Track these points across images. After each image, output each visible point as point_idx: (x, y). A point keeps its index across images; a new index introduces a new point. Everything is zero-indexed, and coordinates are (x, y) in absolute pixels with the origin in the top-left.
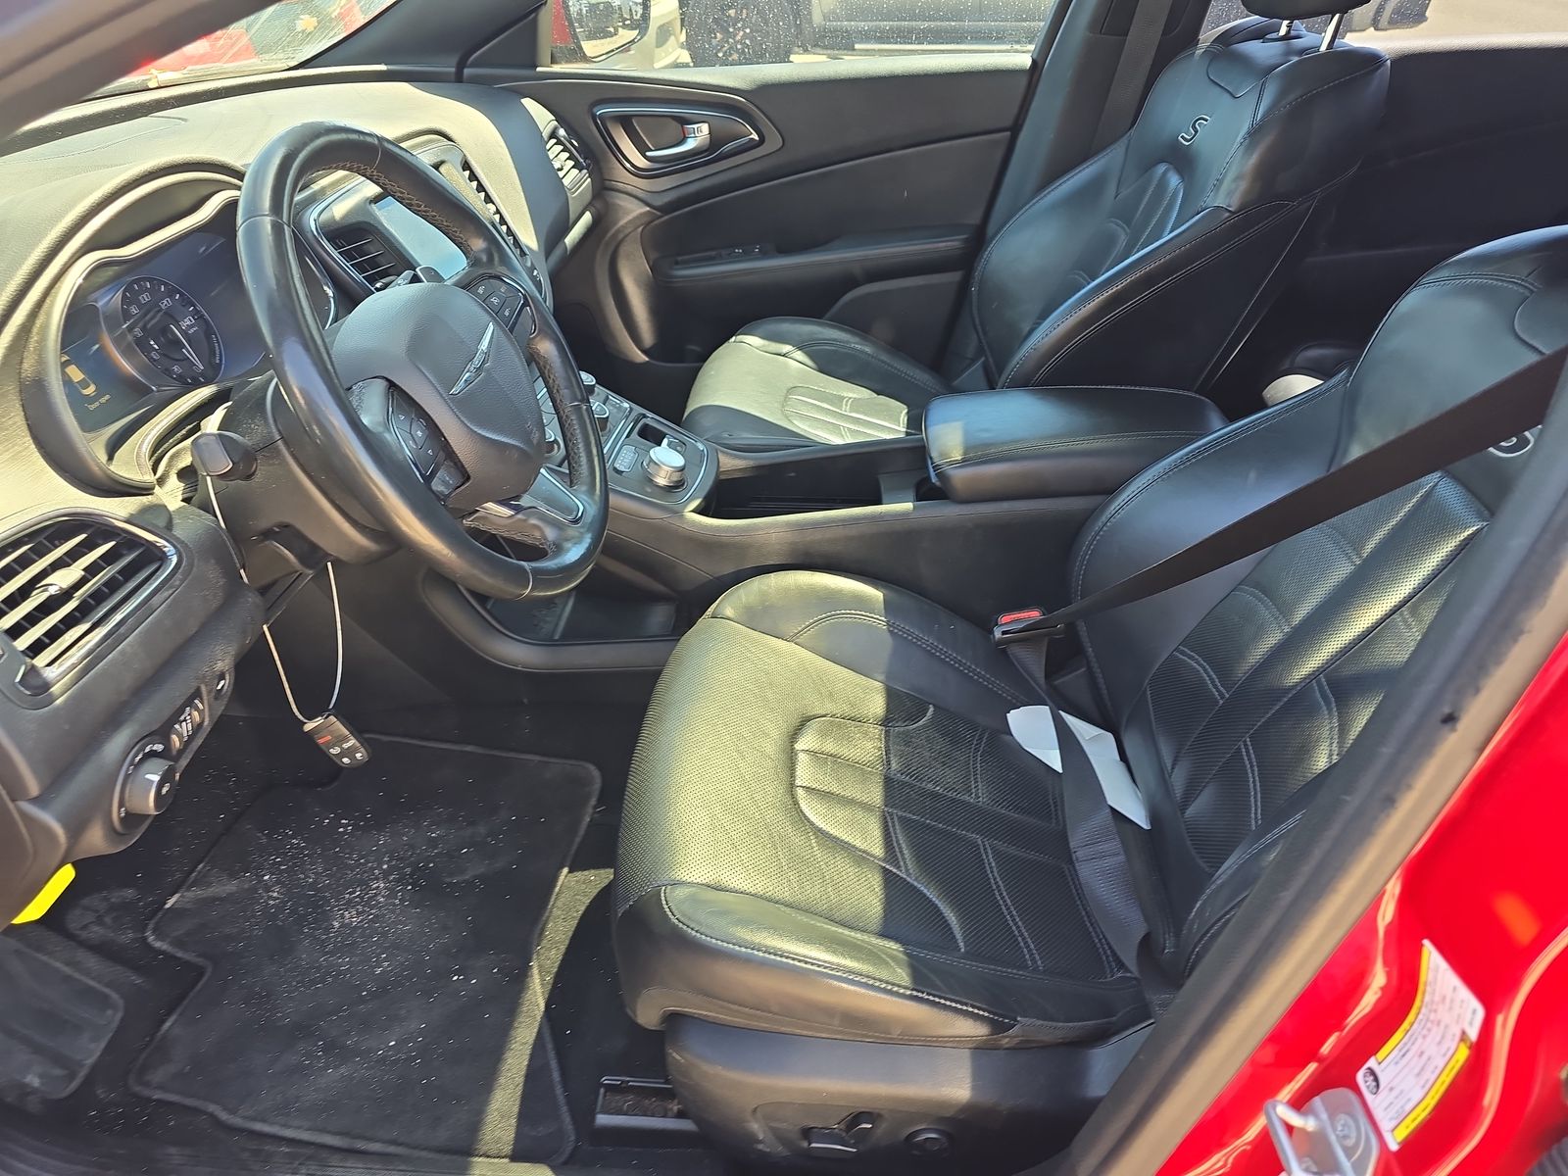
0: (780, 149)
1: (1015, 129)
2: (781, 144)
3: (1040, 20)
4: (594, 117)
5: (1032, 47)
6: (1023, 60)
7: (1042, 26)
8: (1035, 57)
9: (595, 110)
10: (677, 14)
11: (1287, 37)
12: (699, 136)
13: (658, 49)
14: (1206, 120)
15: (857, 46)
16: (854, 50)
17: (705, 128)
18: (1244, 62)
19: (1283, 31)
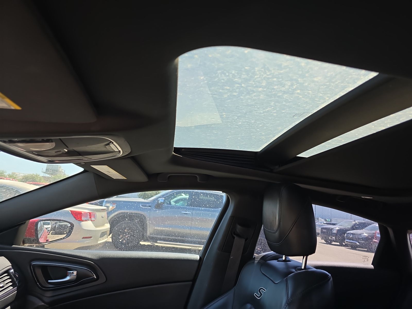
0: (104, 282)
1: (194, 281)
2: (105, 281)
3: (202, 245)
4: (30, 265)
5: (203, 246)
6: (197, 257)
7: (205, 241)
8: (201, 256)
9: (32, 262)
10: (109, 230)
11: (285, 261)
12: (72, 275)
13: (100, 238)
14: (265, 290)
15: (158, 242)
16: (157, 242)
17: (75, 273)
18: (273, 268)
19: (284, 258)
